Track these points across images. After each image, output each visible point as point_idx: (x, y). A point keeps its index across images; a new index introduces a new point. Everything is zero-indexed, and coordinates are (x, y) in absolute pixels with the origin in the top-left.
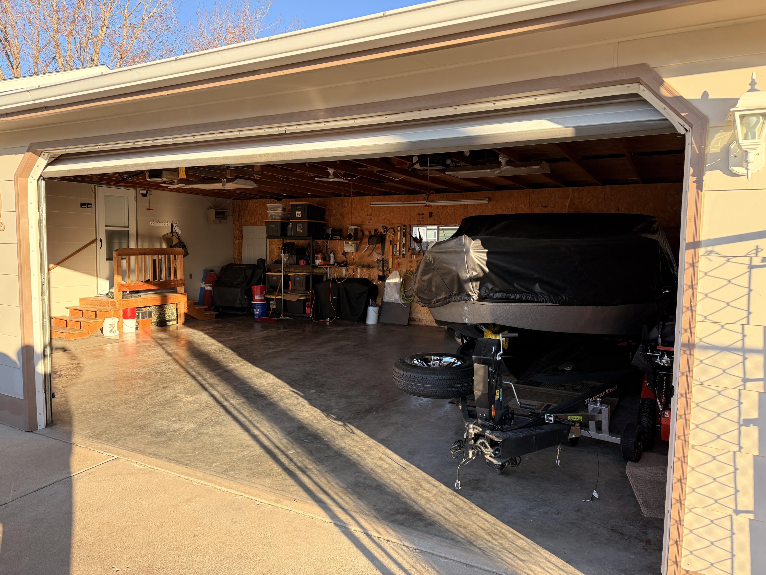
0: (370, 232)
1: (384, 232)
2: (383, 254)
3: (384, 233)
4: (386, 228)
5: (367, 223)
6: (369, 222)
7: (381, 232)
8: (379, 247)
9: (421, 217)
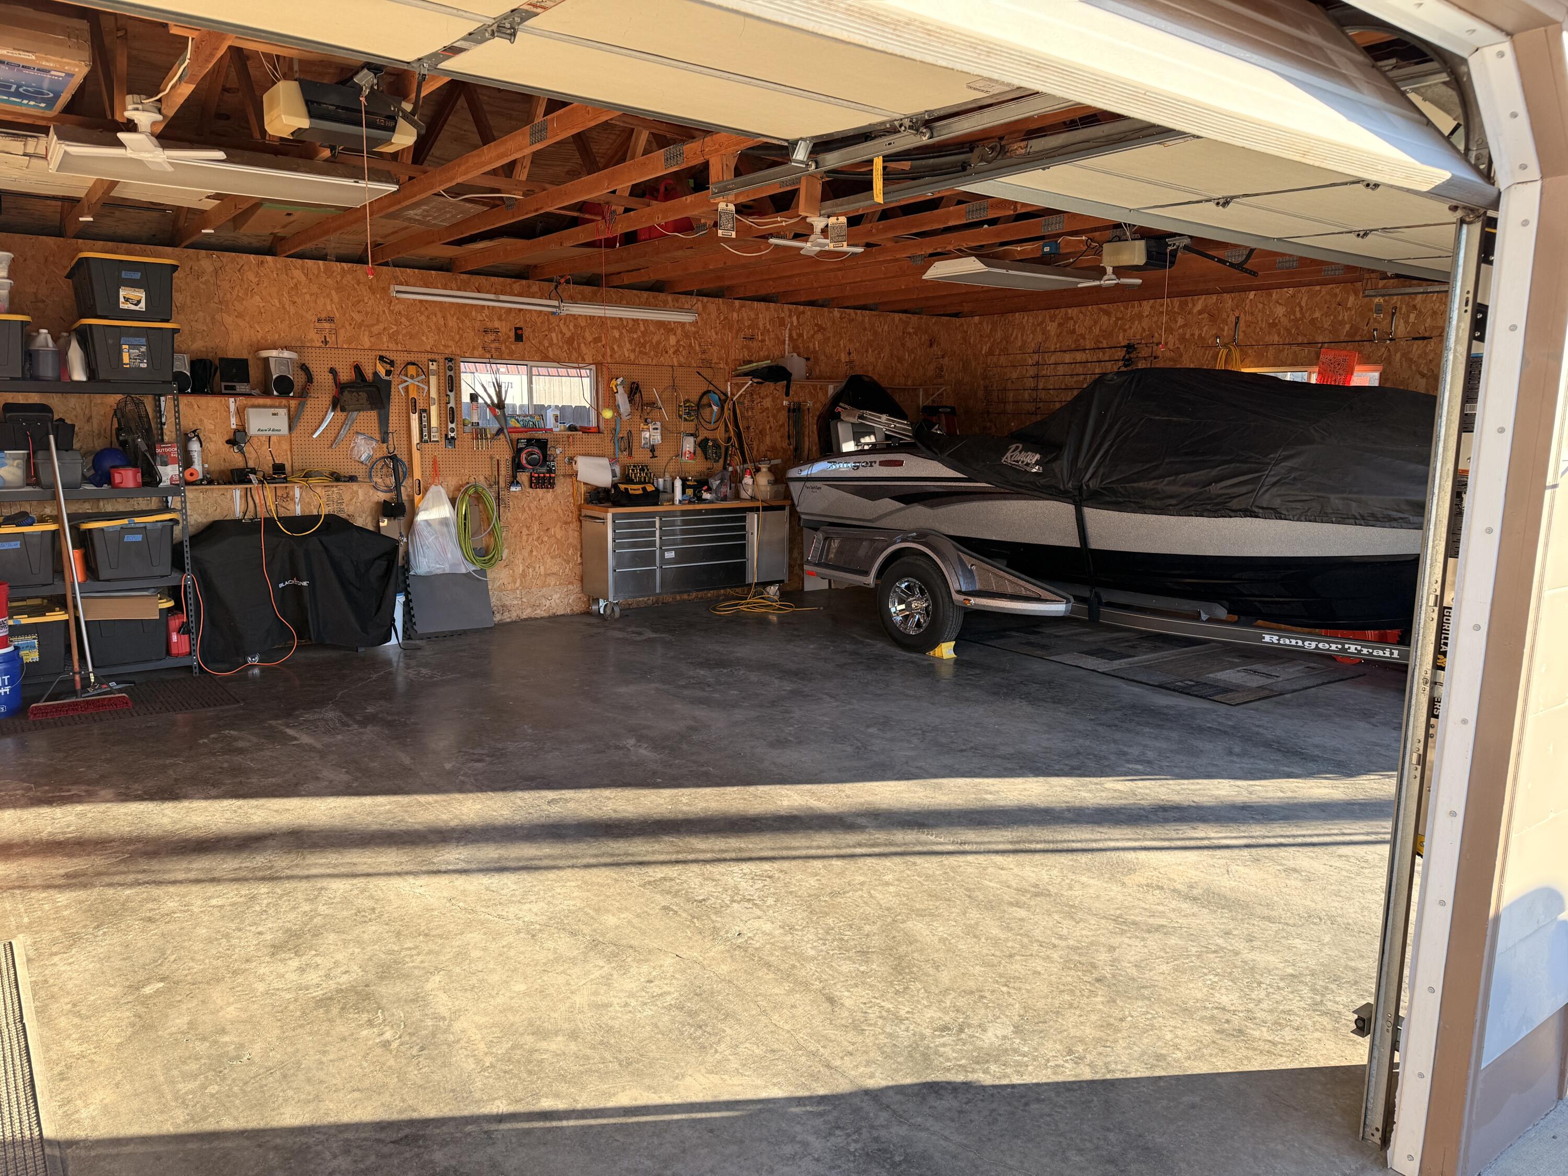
0: (333, 371)
1: (388, 373)
2: (384, 440)
3: (387, 378)
4: (392, 363)
5: (319, 344)
6: (326, 342)
7: (376, 374)
8: (368, 419)
9: (493, 338)
